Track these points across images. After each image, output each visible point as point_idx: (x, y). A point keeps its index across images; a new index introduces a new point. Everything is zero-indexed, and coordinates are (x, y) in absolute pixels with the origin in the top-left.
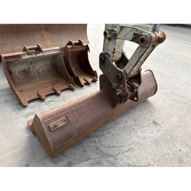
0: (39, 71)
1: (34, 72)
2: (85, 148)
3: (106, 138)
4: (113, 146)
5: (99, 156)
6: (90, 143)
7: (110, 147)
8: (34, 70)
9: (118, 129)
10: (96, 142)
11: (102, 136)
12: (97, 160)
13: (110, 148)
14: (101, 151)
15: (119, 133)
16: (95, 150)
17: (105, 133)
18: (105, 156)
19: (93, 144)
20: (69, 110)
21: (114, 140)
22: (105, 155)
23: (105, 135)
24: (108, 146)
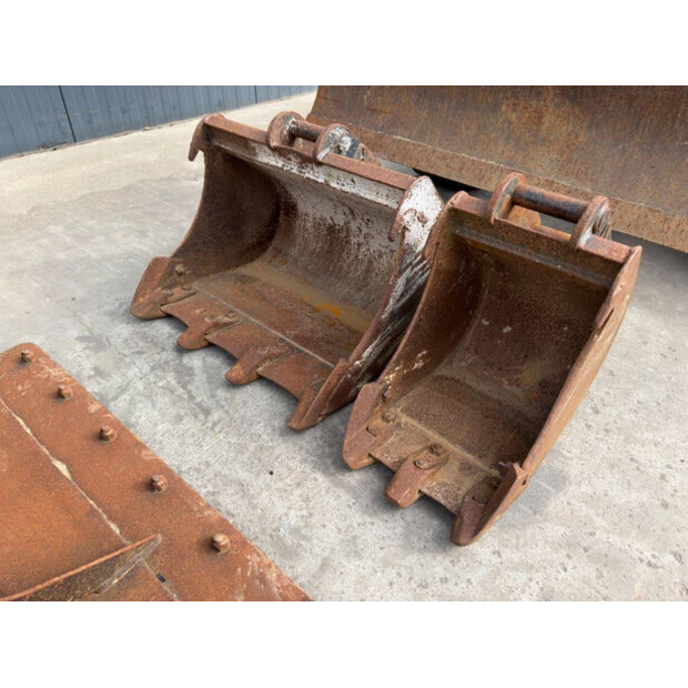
0: (375, 264)
1: (357, 256)
8: (363, 249)
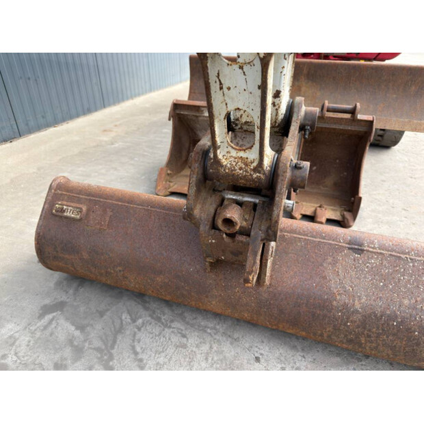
2: (108, 310)
3: (160, 334)
4: (141, 360)
5: (97, 343)
6: (128, 310)
7: (136, 353)
9: (211, 348)
10: (134, 321)
11: (163, 324)
12: (87, 345)
13: (133, 356)
14: (114, 342)
15: (199, 356)
16: (113, 329)
17: (176, 325)
18: (102, 357)
19: (128, 317)
20: (102, 200)
21: (163, 354)
22: (105, 355)
23: (170, 327)
24: (138, 349)
